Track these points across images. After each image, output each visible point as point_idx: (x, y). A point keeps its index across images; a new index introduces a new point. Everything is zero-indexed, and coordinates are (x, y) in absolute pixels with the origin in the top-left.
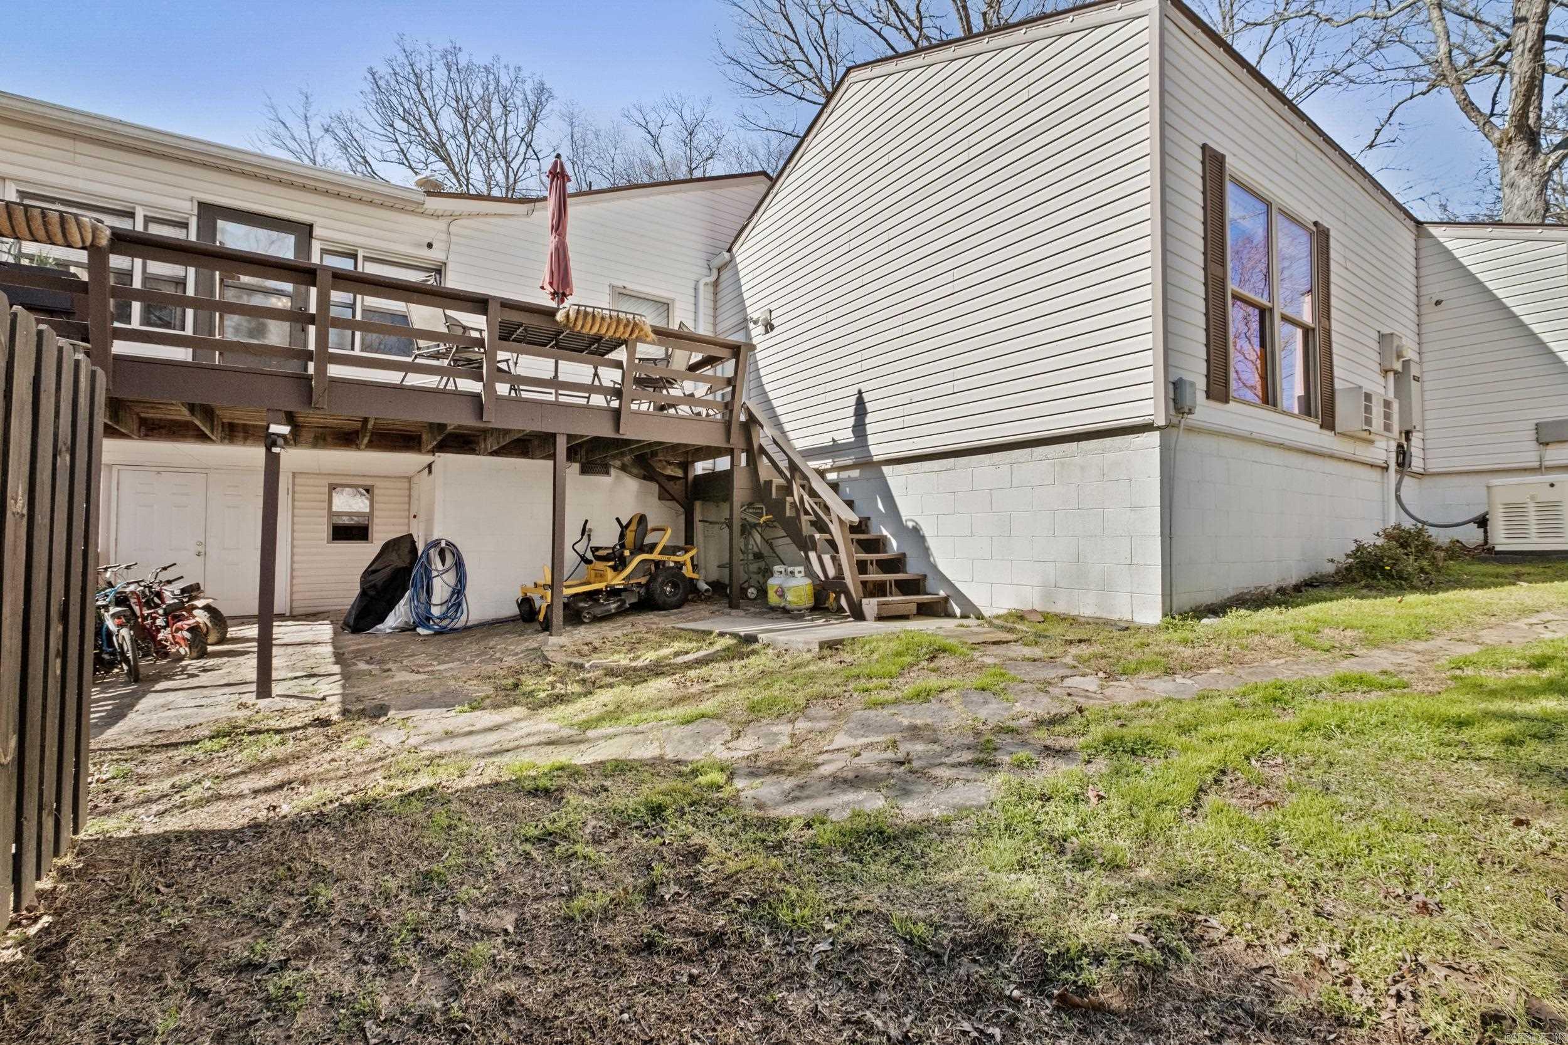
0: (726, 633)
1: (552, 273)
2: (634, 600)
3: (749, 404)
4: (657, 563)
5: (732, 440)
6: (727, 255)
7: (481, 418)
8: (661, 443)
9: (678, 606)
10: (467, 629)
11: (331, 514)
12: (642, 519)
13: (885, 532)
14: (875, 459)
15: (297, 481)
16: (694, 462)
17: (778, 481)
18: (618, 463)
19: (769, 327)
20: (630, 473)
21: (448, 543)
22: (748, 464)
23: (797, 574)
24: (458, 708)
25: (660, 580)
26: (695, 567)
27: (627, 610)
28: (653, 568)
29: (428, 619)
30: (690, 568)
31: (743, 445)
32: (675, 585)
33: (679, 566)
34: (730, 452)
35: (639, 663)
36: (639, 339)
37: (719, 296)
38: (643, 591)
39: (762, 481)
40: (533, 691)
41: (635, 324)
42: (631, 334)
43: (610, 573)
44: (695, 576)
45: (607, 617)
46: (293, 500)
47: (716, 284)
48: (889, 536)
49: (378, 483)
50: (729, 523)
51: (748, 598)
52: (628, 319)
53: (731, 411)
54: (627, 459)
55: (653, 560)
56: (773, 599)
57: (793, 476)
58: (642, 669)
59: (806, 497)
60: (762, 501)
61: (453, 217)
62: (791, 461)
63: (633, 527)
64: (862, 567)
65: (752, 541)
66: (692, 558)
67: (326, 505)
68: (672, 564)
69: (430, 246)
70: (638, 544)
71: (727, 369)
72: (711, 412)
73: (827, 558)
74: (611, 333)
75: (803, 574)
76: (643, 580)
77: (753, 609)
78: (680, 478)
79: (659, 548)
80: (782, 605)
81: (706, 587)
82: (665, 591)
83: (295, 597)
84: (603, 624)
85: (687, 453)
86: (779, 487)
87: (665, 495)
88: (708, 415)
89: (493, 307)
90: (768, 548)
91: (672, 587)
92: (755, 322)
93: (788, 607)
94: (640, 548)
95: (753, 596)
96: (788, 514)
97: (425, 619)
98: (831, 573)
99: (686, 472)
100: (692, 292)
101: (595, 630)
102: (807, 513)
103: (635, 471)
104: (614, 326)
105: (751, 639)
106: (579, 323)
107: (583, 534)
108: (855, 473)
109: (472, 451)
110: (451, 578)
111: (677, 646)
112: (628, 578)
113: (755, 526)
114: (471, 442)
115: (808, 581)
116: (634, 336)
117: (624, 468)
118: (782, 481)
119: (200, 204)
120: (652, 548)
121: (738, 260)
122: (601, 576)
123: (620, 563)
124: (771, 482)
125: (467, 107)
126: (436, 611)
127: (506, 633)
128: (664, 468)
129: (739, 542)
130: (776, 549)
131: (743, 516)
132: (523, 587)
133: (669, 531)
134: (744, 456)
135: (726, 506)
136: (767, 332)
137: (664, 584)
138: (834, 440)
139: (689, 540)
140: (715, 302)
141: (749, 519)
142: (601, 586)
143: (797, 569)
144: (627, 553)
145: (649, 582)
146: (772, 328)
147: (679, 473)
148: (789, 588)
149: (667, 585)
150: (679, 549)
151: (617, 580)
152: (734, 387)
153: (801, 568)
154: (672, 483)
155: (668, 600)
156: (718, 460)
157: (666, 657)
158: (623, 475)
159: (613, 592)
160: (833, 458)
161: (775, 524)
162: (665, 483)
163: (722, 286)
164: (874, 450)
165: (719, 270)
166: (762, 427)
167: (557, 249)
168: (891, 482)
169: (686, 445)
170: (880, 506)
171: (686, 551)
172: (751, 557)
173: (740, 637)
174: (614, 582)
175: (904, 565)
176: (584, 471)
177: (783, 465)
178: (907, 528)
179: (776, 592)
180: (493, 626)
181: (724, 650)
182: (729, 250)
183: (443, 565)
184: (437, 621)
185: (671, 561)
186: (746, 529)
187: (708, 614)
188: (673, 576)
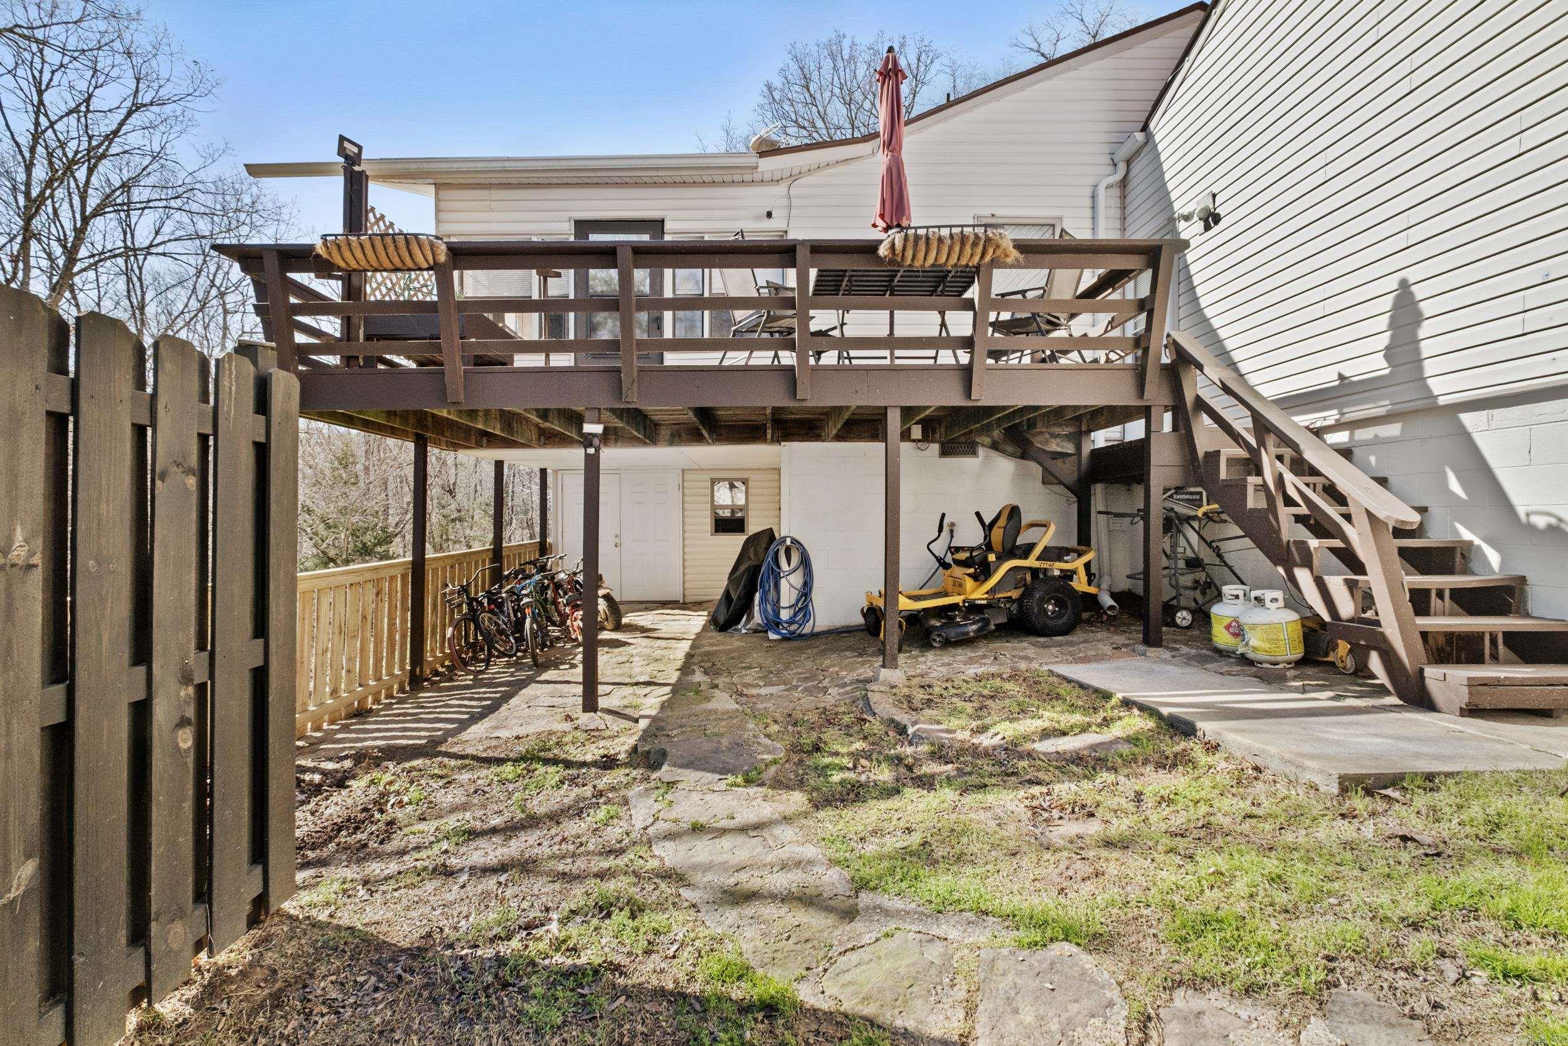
0: (1135, 703)
1: (883, 201)
2: (1002, 619)
3: (1176, 335)
4: (1035, 572)
5: (1147, 395)
6: (1140, 137)
7: (795, 395)
8: (1037, 408)
9: (1066, 631)
10: (814, 635)
11: (714, 507)
12: (1014, 512)
13: (1466, 535)
14: (1442, 401)
15: (686, 476)
16: (1089, 431)
17: (1230, 451)
18: (987, 440)
19: (1211, 219)
20: (1002, 451)
21: (795, 541)
22: (1175, 428)
23: (1268, 603)
24: (731, 778)
25: (1037, 595)
26: (1090, 576)
27: (992, 632)
28: (1028, 577)
29: (777, 624)
30: (1084, 578)
31: (1167, 400)
32: (1060, 603)
33: (1068, 575)
34: (1146, 412)
35: (985, 741)
36: (996, 263)
37: (1128, 200)
38: (1014, 608)
39: (1200, 454)
40: (827, 767)
41: (988, 240)
42: (982, 257)
43: (969, 583)
44: (1092, 590)
45: (965, 642)
46: (683, 495)
47: (1124, 183)
48: (1477, 541)
49: (751, 476)
50: (1145, 514)
51: (1176, 625)
52: (977, 236)
53: (1146, 351)
54: (996, 433)
55: (1030, 568)
56: (1222, 637)
57: (1261, 442)
58: (986, 754)
59: (1289, 477)
60: (1200, 482)
61: (794, 177)
62: (1257, 417)
63: (1002, 522)
64: (1420, 601)
65: (1182, 541)
66: (1087, 566)
67: (709, 498)
68: (1057, 573)
69: (769, 215)
70: (1008, 546)
71: (1139, 287)
72: (1113, 356)
73: (1336, 584)
74: (953, 260)
75: (1281, 603)
76: (1015, 594)
77: (1185, 649)
78: (1071, 455)
79: (1037, 551)
80: (1240, 651)
81: (1110, 602)
82: (1045, 611)
83: (687, 585)
84: (960, 651)
85: (1078, 419)
86: (1231, 461)
87: (1050, 478)
88: (1108, 360)
89: (802, 255)
90: (1209, 551)
91: (1056, 605)
92: (1187, 218)
93: (1251, 655)
94: (1012, 551)
95: (1185, 623)
96: (1250, 504)
97: (774, 623)
98: (1347, 607)
99: (1079, 448)
100: (1088, 202)
101: (946, 660)
102: (1289, 502)
103: (1010, 449)
104: (957, 248)
105: (1181, 728)
106: (909, 254)
107: (940, 530)
108: (1393, 430)
109: (817, 438)
110: (797, 579)
111: (1050, 716)
112: (992, 591)
113: (1188, 519)
114: (817, 427)
115: (1293, 616)
116: (987, 259)
117: (995, 446)
118: (1241, 453)
119: (576, 222)
120: (1026, 551)
121: (1157, 138)
122: (959, 586)
123: (983, 572)
124: (1217, 453)
125: (851, 93)
126: (785, 615)
127: (847, 649)
128: (1047, 442)
129: (1161, 542)
130: (1226, 557)
131: (1169, 505)
132: (869, 594)
133: (1052, 529)
134: (1168, 417)
135: (1139, 490)
136: (1207, 228)
137: (1042, 601)
138: (1341, 377)
139: (1084, 538)
140: (1123, 208)
141: (1177, 509)
142: (957, 599)
143: (1268, 595)
144: (992, 557)
145: (1023, 596)
146: (1217, 219)
147: (1069, 448)
148: (1254, 627)
149: (1048, 602)
150: (1066, 551)
151: (978, 593)
152: (1150, 314)
153: (1279, 594)
154: (1059, 462)
155: (1051, 623)
156: (1128, 425)
157: (1026, 738)
158: (993, 454)
159: (973, 608)
160: (1339, 407)
161: (1224, 516)
162: (1049, 463)
163: (1133, 183)
164: (1436, 386)
165: (1128, 162)
166: (1200, 367)
167: (889, 170)
168: (1483, 442)
169: (1075, 408)
170: (1455, 486)
171: (1080, 555)
172: (1181, 564)
173: (1160, 717)
174: (973, 596)
175: (1523, 599)
176: (945, 452)
177: (1242, 423)
178: (1531, 528)
179: (1228, 627)
180: (838, 636)
181: (1129, 740)
182: (1145, 128)
183: (789, 564)
184: (785, 625)
185: (1056, 568)
186: (1172, 524)
187: (1107, 650)
188: (1057, 590)
